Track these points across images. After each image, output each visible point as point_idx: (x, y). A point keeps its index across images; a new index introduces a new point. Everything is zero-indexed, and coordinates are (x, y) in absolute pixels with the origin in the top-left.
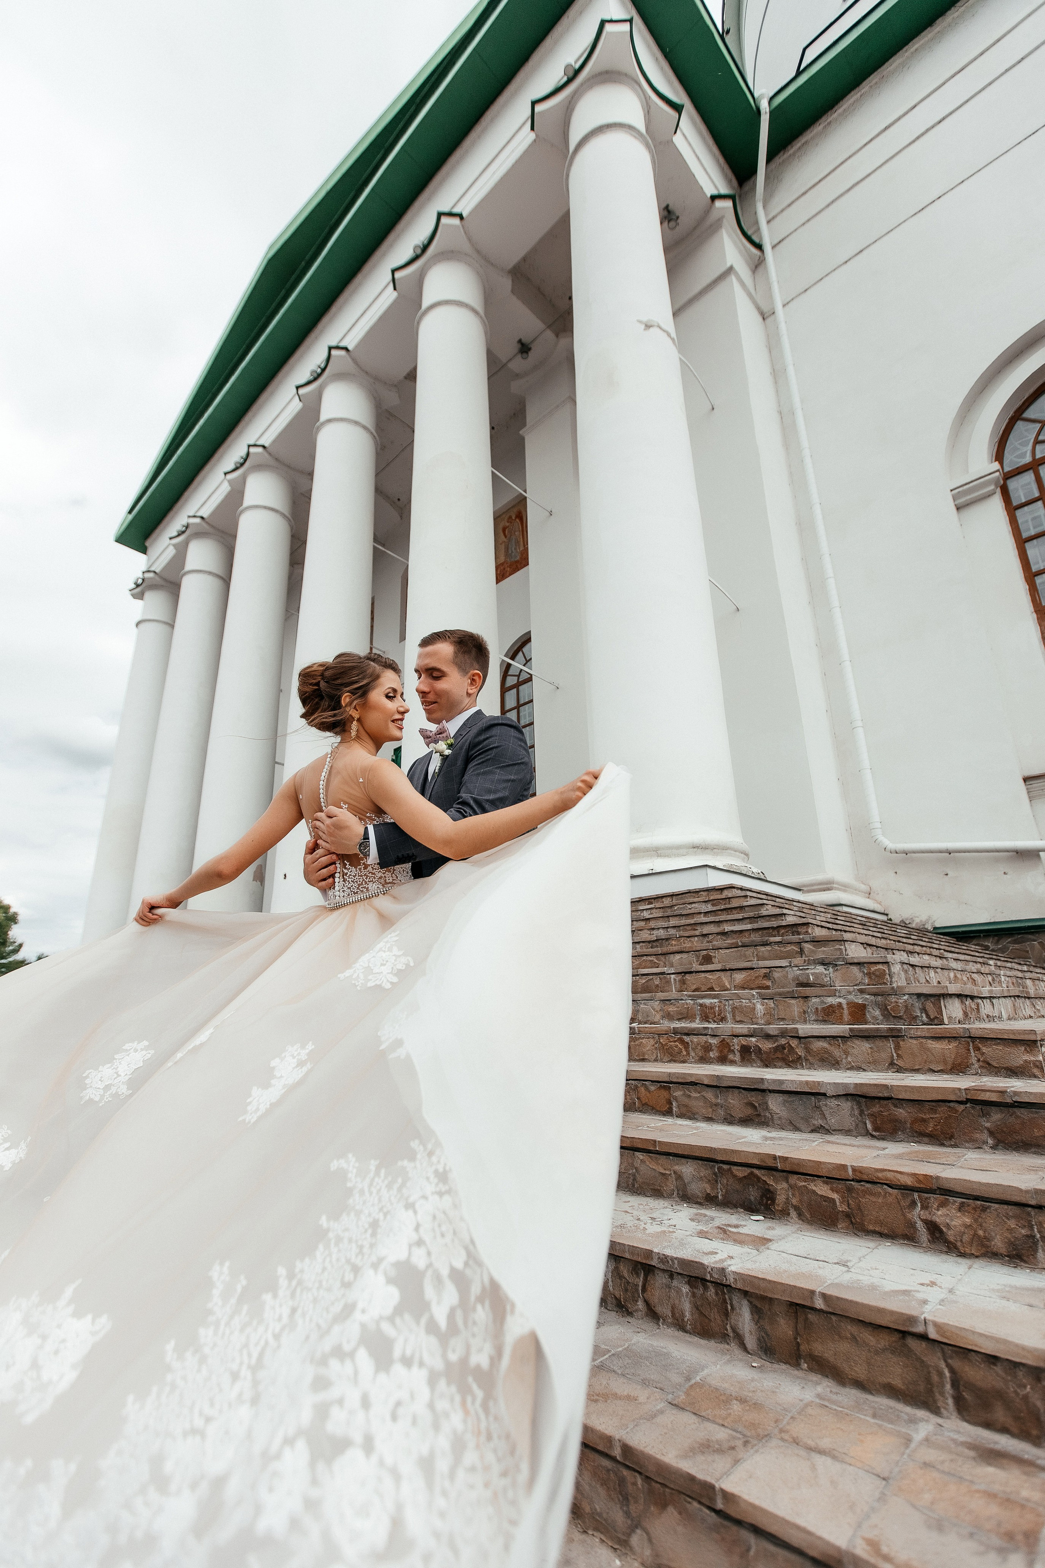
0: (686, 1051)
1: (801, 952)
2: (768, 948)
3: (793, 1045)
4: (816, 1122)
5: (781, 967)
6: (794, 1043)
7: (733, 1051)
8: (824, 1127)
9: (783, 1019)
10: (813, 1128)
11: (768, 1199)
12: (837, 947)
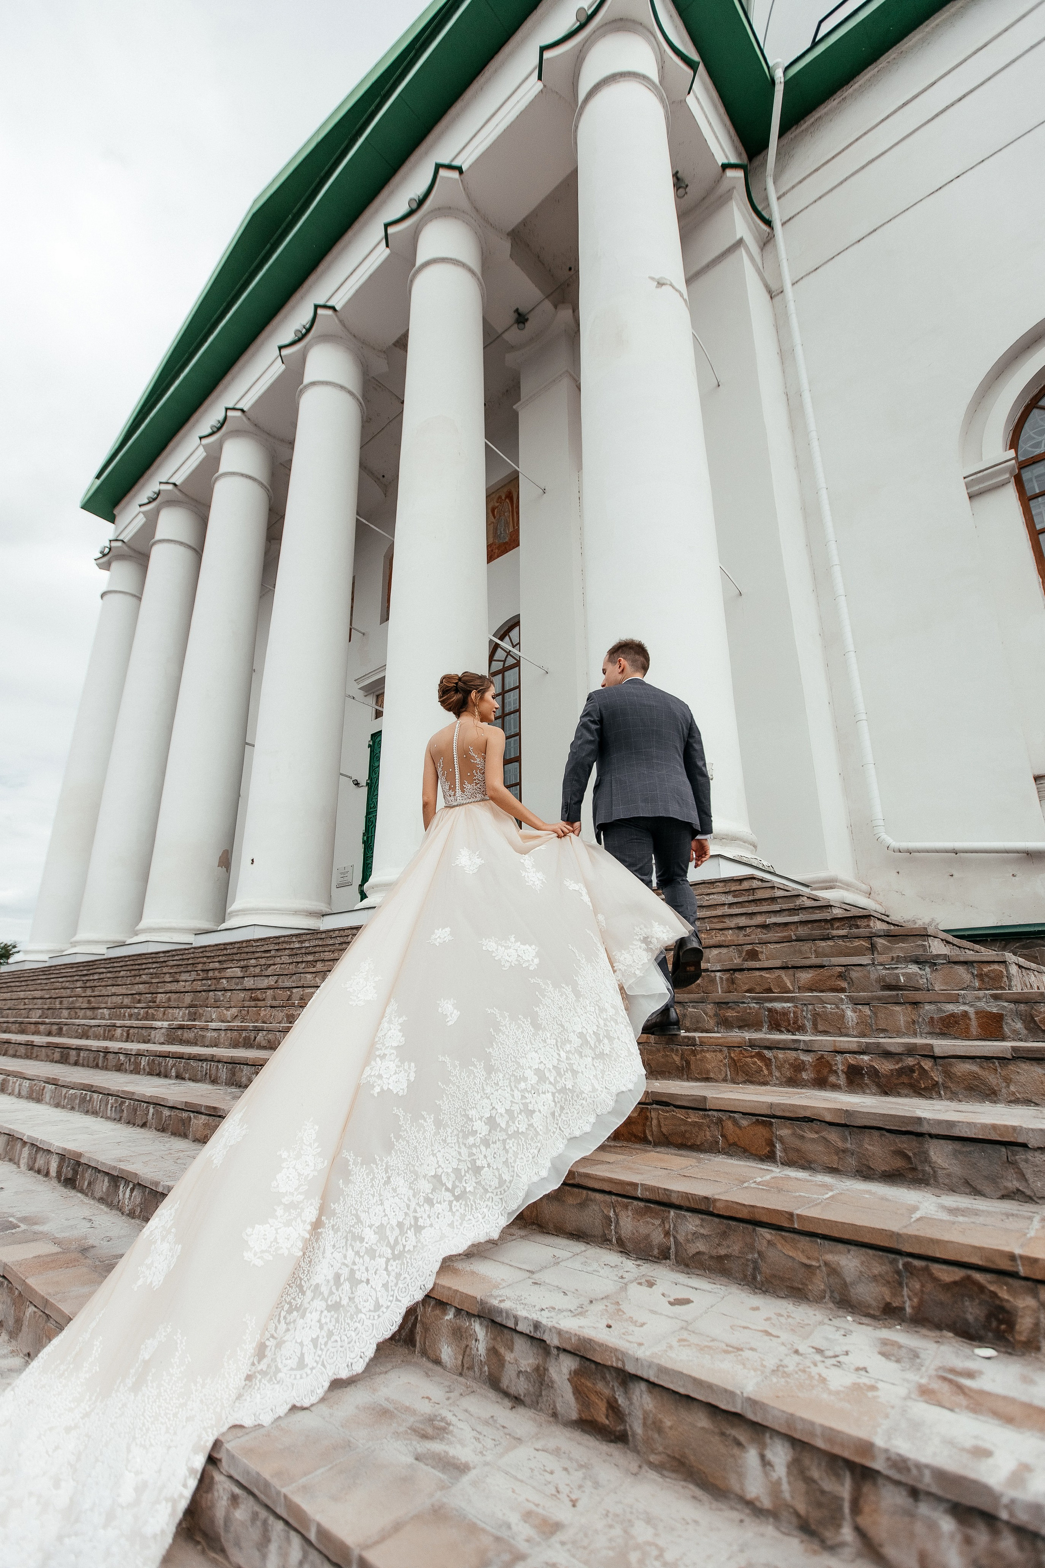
0: (768, 1069)
1: (873, 948)
2: (830, 943)
3: (926, 1067)
4: (1009, 1185)
5: (861, 965)
6: (927, 1064)
7: (836, 1072)
8: (1023, 1193)
9: (884, 1030)
10: (1004, 1192)
11: (1001, 1322)
12: (920, 942)
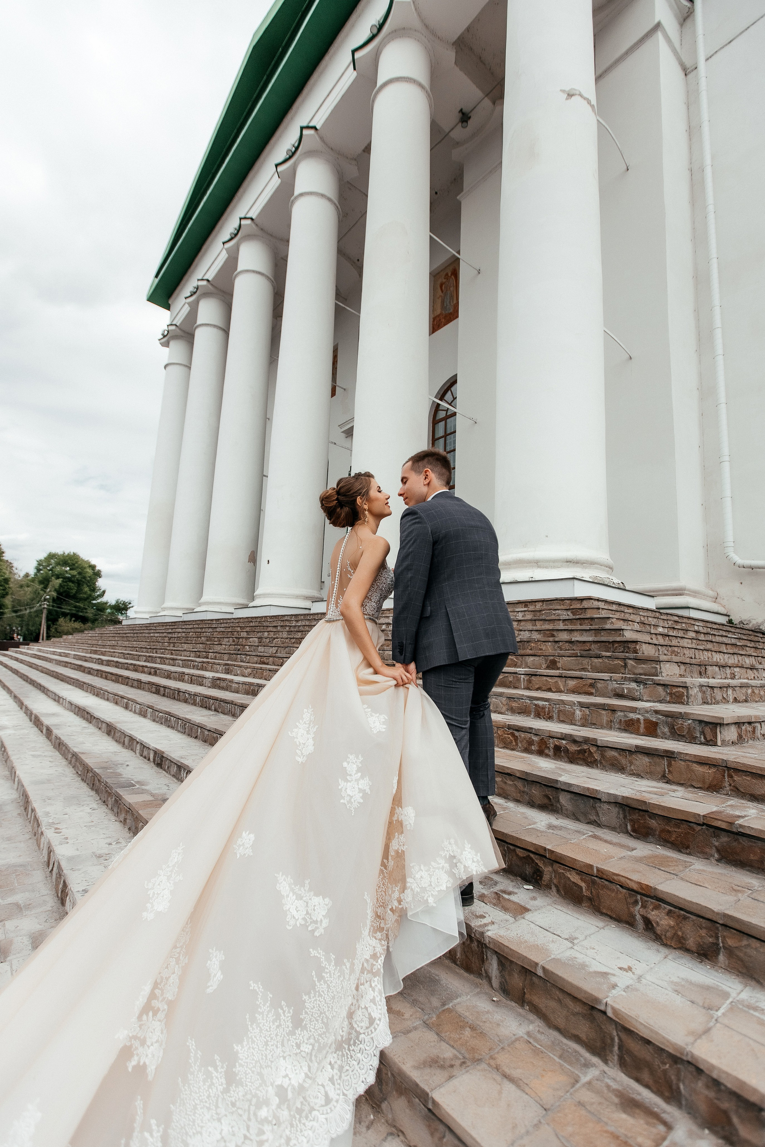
0: (515, 742)
1: (625, 666)
2: (600, 660)
3: (592, 751)
4: (592, 818)
5: (603, 680)
6: (593, 749)
7: (549, 748)
8: (597, 822)
9: (594, 724)
10: (589, 821)
11: (538, 876)
12: (654, 665)
